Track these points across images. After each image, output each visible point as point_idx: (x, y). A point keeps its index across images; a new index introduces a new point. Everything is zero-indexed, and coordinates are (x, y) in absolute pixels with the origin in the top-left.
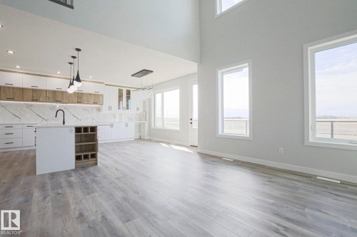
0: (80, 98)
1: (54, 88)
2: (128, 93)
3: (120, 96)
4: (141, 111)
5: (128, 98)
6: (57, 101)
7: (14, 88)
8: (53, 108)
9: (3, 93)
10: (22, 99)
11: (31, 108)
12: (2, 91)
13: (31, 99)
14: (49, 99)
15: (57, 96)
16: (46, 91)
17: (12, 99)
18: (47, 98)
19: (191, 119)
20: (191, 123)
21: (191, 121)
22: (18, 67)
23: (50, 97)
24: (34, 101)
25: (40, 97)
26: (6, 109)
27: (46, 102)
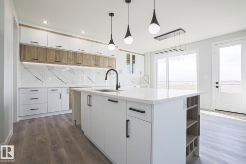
0: (97, 61)
1: (76, 50)
2: (134, 57)
3: (128, 61)
4: (143, 75)
5: (134, 62)
6: (78, 64)
7: (38, 48)
8: (71, 71)
9: (28, 53)
10: (46, 60)
11: (52, 70)
12: (27, 51)
13: (54, 60)
14: (70, 61)
15: (77, 58)
16: (68, 52)
17: (36, 60)
18: (69, 60)
19: (217, 83)
20: (217, 87)
21: (217, 85)
22: (45, 22)
23: (71, 59)
24: (56, 62)
25: (62, 59)
26: (29, 71)
27: (67, 64)
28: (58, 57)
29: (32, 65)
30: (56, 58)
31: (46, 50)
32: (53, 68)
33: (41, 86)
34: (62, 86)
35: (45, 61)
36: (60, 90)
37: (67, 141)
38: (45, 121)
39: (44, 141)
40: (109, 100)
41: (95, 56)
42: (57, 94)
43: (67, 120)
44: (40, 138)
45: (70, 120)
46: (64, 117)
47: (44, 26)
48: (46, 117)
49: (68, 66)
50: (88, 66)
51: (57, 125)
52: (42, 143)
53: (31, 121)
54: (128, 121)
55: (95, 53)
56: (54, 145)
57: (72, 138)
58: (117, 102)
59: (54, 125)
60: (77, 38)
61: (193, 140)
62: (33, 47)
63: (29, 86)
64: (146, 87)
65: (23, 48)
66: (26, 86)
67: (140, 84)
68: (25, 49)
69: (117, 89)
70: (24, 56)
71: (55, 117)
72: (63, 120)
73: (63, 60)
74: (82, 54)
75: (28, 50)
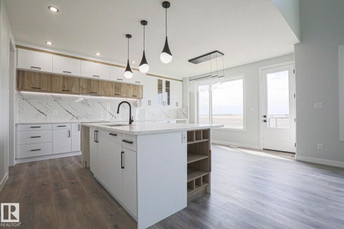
0: (118, 89)
1: (90, 76)
2: (168, 84)
3: (160, 89)
4: (180, 106)
5: (168, 90)
6: (92, 93)
7: (40, 74)
8: (85, 102)
9: (27, 80)
10: (51, 88)
11: (59, 102)
12: (26, 78)
13: (61, 89)
14: (83, 90)
15: (91, 86)
16: (79, 79)
17: (39, 89)
18: (81, 88)
19: (265, 116)
20: (265, 121)
21: (265, 119)
22: (49, 43)
23: (84, 87)
24: (64, 91)
25: (72, 87)
26: (29, 103)
27: (79, 94)
28: (66, 85)
29: (33, 96)
30: (64, 87)
31: (51, 76)
32: (60, 98)
33: (45, 122)
34: (72, 121)
35: (49, 90)
36: (68, 126)
37: (73, 183)
38: (48, 164)
39: (46, 183)
40: (110, 134)
41: (116, 83)
42: (64, 131)
43: (77, 163)
44: (40, 180)
45: (80, 162)
46: (74, 159)
47: (48, 47)
48: (51, 160)
49: (80, 96)
50: (106, 96)
51: (63, 168)
52: (43, 185)
53: (32, 164)
54: (123, 152)
55: (114, 79)
56: (57, 186)
57: (79, 180)
58: (116, 135)
59: (60, 168)
60: (91, 61)
61: (202, 176)
62: (35, 73)
63: (29, 122)
64: (184, 122)
65: (21, 74)
66: (25, 122)
67: (178, 118)
68: (23, 76)
69: (130, 123)
70: (23, 84)
71: (62, 160)
72: (71, 163)
73: (73, 89)
74: (98, 81)
75: (28, 78)
